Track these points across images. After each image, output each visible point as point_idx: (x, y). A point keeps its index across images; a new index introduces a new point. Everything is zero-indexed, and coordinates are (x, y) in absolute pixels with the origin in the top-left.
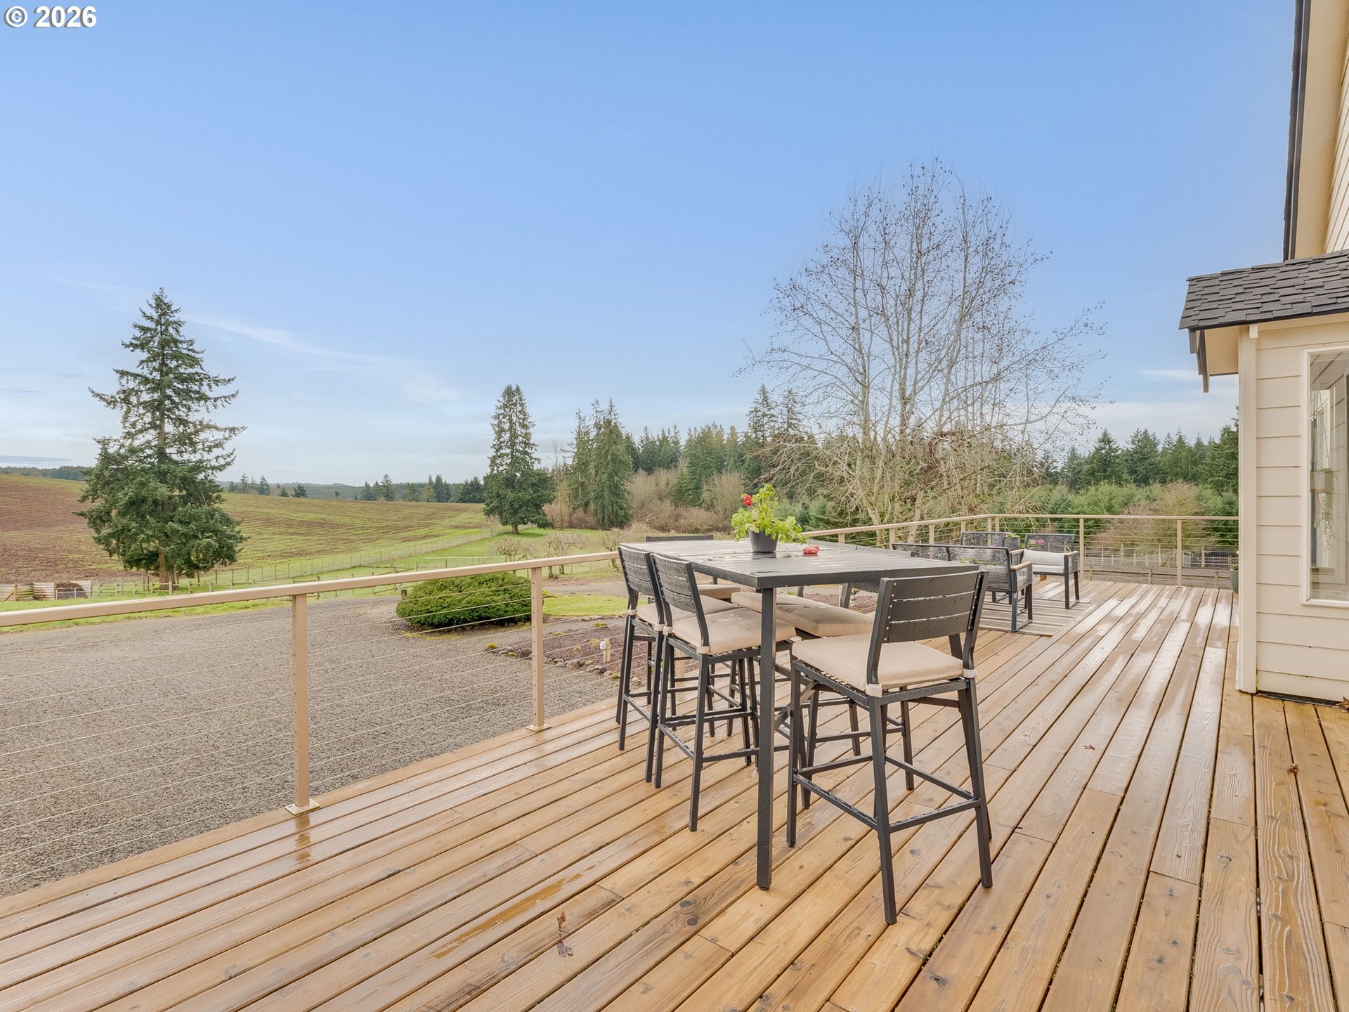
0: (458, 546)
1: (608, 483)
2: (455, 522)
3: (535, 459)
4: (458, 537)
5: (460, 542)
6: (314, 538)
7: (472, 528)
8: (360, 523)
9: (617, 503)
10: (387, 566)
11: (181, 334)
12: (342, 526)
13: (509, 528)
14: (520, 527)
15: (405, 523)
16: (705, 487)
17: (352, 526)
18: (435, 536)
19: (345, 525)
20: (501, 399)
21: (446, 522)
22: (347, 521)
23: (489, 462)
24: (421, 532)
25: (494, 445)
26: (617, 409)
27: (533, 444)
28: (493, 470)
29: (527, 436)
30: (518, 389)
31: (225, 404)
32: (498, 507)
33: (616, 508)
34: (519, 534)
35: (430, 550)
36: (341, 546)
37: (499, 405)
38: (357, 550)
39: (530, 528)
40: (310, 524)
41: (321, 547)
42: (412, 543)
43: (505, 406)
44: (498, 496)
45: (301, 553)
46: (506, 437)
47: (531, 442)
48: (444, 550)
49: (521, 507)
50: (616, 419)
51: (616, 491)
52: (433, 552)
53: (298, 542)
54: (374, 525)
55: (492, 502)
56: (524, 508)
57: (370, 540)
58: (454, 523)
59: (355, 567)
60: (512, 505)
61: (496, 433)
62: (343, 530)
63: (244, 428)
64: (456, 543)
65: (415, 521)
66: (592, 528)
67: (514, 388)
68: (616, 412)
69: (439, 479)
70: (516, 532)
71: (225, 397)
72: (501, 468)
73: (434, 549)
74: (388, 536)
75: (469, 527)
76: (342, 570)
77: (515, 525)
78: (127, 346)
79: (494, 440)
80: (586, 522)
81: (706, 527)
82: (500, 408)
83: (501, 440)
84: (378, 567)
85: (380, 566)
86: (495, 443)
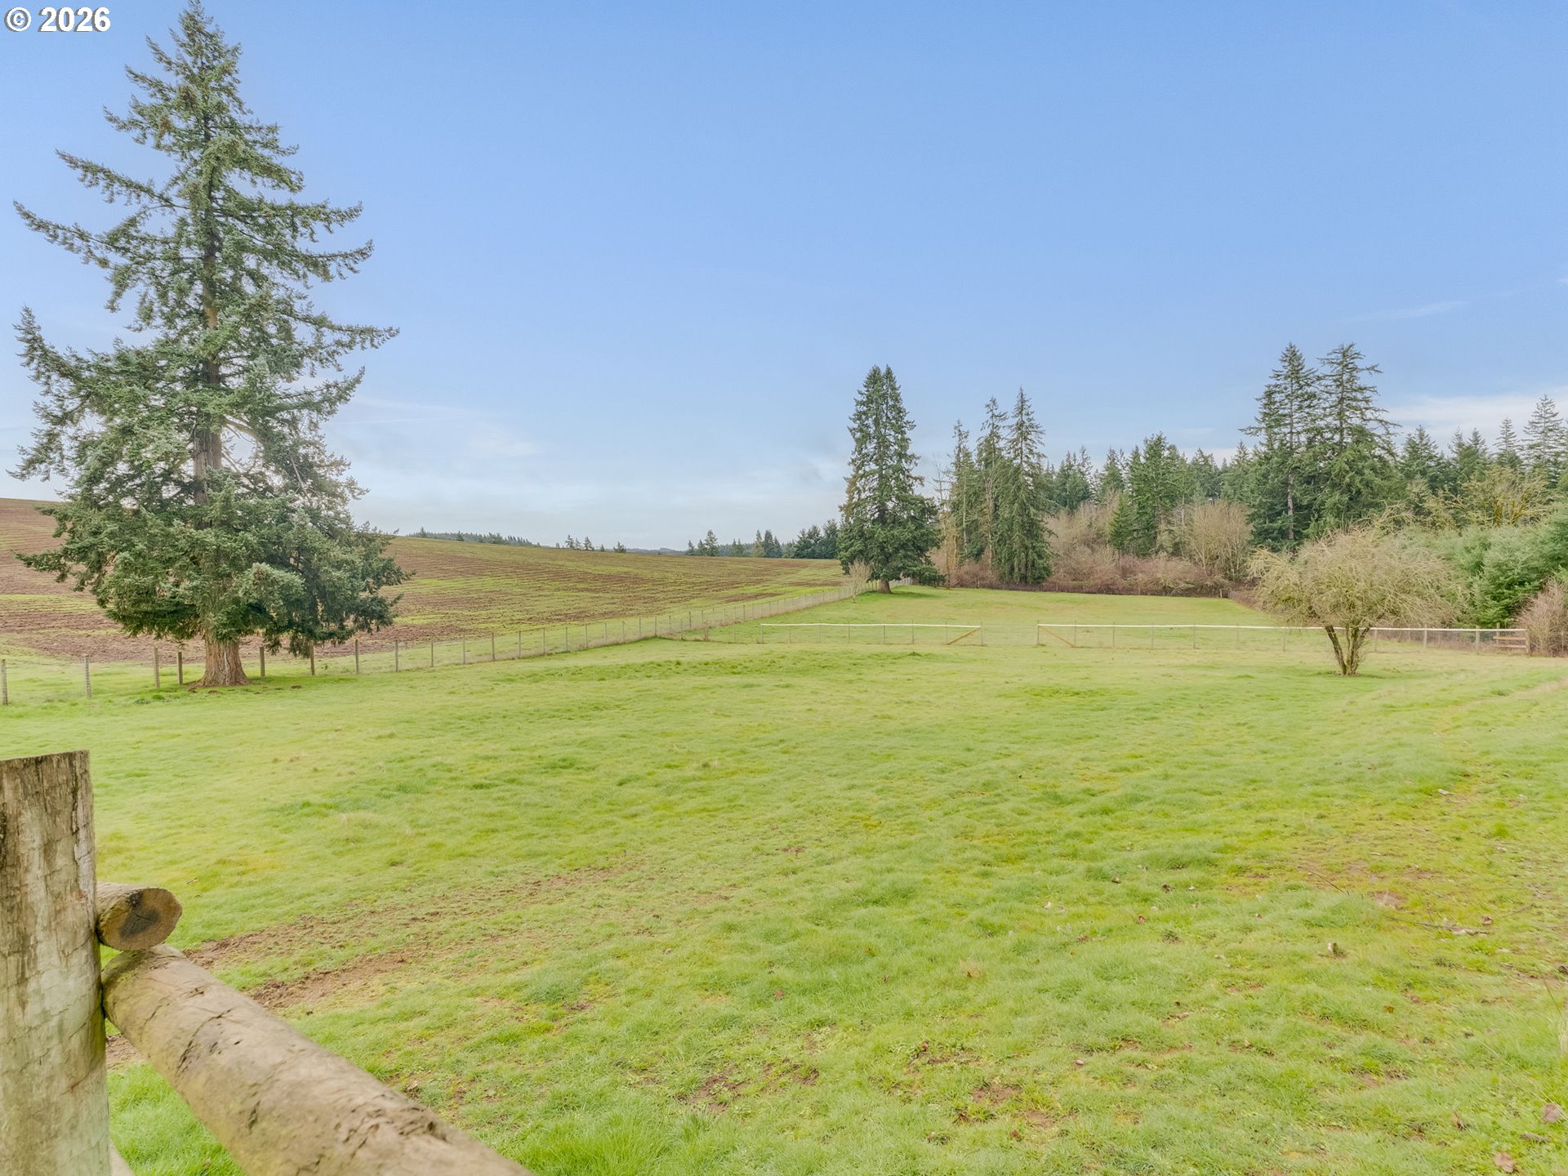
0: (807, 608)
1: (1018, 519)
2: (795, 578)
3: (916, 479)
4: (804, 597)
5: (810, 602)
6: (608, 595)
7: (820, 585)
8: (671, 577)
9: (1034, 548)
10: (698, 637)
11: (245, 107)
12: (648, 581)
13: (877, 584)
14: (893, 584)
15: (732, 578)
16: (1162, 526)
17: (661, 582)
18: (772, 595)
19: (653, 581)
20: (864, 390)
21: (782, 579)
22: (656, 575)
23: (846, 485)
24: (752, 590)
25: (853, 461)
26: (1033, 405)
27: (913, 456)
28: (851, 498)
29: (904, 443)
30: (889, 372)
31: (345, 271)
32: (861, 552)
33: (1032, 555)
34: (891, 593)
35: (766, 614)
36: (639, 606)
37: (860, 398)
38: (660, 611)
39: (904, 584)
40: (608, 578)
41: (611, 607)
42: (740, 604)
43: (870, 401)
44: (862, 534)
45: (580, 616)
46: (871, 447)
47: (909, 452)
48: (787, 613)
49: (897, 550)
50: (1030, 420)
51: (1032, 530)
52: (771, 616)
53: (584, 600)
54: (690, 580)
55: (852, 545)
56: (902, 552)
57: (682, 599)
58: (793, 580)
59: (646, 639)
60: (882, 549)
61: (857, 440)
62: (648, 586)
63: (392, 333)
64: (804, 604)
65: (743, 576)
66: (991, 587)
67: (883, 371)
68: (1030, 410)
69: (768, 535)
70: (886, 591)
71: (345, 256)
72: (863, 496)
73: (773, 613)
74: (706, 594)
75: (816, 585)
76: (624, 643)
77: (887, 579)
78: (123, 127)
79: (853, 453)
80: (983, 579)
81: (1183, 585)
82: (862, 403)
83: (864, 451)
84: (683, 640)
85: (687, 637)
86: (854, 457)
